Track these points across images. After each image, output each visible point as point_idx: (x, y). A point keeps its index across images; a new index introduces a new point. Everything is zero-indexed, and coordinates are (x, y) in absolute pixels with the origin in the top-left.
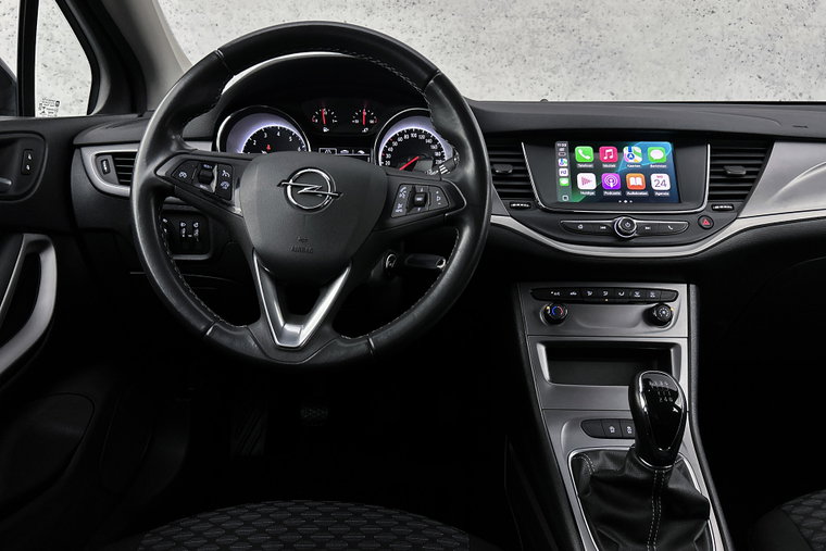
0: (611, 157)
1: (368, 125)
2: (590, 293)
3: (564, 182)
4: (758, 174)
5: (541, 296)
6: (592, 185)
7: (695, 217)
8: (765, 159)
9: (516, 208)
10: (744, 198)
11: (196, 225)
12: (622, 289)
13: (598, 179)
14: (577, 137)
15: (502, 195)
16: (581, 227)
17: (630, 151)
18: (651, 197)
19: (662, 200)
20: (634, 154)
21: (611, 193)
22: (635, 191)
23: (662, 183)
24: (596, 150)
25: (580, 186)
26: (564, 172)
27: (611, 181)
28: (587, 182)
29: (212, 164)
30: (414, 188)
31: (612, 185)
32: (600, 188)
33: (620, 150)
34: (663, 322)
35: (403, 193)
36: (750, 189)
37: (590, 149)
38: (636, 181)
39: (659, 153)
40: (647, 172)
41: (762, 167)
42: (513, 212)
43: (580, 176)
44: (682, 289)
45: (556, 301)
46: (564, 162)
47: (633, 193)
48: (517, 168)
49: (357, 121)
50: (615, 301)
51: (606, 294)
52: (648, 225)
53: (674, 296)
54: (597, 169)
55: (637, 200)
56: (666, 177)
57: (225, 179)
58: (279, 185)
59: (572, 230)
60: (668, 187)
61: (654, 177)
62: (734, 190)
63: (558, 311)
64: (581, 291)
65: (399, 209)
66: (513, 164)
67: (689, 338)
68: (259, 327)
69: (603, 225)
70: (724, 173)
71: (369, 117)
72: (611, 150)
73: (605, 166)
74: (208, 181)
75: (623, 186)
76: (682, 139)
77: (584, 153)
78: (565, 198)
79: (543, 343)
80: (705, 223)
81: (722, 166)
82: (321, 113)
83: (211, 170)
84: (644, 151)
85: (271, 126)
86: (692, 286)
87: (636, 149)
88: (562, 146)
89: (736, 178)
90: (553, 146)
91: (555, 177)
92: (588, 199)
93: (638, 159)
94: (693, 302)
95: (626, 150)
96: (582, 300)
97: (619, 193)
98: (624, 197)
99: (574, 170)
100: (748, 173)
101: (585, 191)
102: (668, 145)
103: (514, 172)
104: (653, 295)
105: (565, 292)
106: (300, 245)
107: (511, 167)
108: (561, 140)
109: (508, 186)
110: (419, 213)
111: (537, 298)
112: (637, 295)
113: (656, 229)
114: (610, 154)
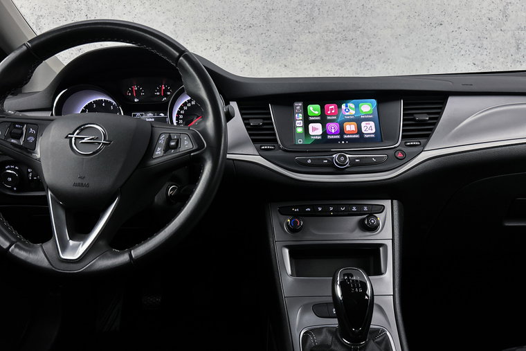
0: (333, 111)
1: (166, 96)
2: (320, 209)
3: (300, 130)
4: (438, 119)
5: (285, 212)
6: (320, 132)
7: (392, 152)
8: (442, 109)
9: (265, 149)
10: (428, 136)
12: (343, 205)
13: (324, 127)
14: (309, 98)
15: (254, 141)
16: (309, 161)
17: (347, 106)
18: (361, 139)
19: (370, 140)
20: (349, 109)
21: (332, 137)
22: (350, 134)
23: (369, 128)
24: (322, 108)
25: (311, 132)
26: (299, 123)
27: (333, 128)
28: (316, 130)
29: (22, 124)
30: (170, 136)
31: (333, 131)
32: (325, 134)
33: (340, 107)
34: (374, 228)
35: (162, 140)
36: (432, 130)
37: (318, 107)
38: (350, 127)
39: (367, 107)
40: (358, 121)
41: (440, 114)
42: (261, 152)
43: (311, 126)
44: (387, 203)
45: (295, 215)
46: (299, 117)
47: (348, 136)
48: (265, 122)
49: (158, 94)
50: (338, 214)
51: (331, 209)
52: (358, 158)
53: (382, 209)
54: (323, 120)
55: (351, 140)
56: (372, 124)
57: (32, 135)
58: (67, 137)
59: (304, 164)
60: (374, 131)
61: (363, 124)
62: (420, 130)
63: (295, 223)
64: (314, 208)
65: (159, 152)
66: (264, 119)
67: (393, 240)
68: (48, 246)
69: (325, 159)
70: (414, 119)
71: (166, 90)
72: (333, 107)
73: (328, 118)
74: (19, 137)
75: (342, 131)
76: (383, 94)
77: (314, 110)
78: (300, 141)
79: (287, 247)
80: (400, 155)
81: (412, 114)
82: (132, 89)
83: (22, 129)
84: (357, 107)
85: (97, 99)
86: (395, 202)
87: (351, 105)
88: (298, 106)
89: (423, 123)
90: (292, 106)
91: (293, 127)
92: (316, 141)
93: (353, 112)
94: (396, 213)
95: (343, 106)
96: (314, 214)
97: (339, 137)
98: (342, 139)
99: (307, 121)
100: (430, 119)
101: (313, 136)
102: (374, 101)
103: (264, 124)
104: (366, 209)
105: (302, 208)
106: (79, 181)
107: (262, 121)
108: (299, 101)
109: (260, 135)
110: (173, 154)
111: (282, 214)
112: (354, 209)
113: (364, 161)
114: (332, 109)
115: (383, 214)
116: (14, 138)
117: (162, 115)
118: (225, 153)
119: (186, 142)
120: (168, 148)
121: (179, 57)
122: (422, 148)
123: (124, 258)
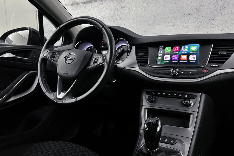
0: (177, 50)
2: (164, 94)
3: (160, 58)
6: (169, 59)
7: (201, 69)
10: (223, 63)
12: (175, 93)
13: (171, 57)
14: (167, 44)
15: (138, 62)
16: (160, 72)
17: (184, 48)
18: (188, 63)
20: (185, 49)
21: (174, 61)
22: (183, 60)
23: (193, 58)
24: (172, 48)
25: (165, 59)
26: (160, 55)
27: (175, 57)
28: (167, 58)
31: (175, 59)
32: (171, 60)
33: (180, 48)
35: (94, 59)
36: (226, 59)
37: (170, 48)
38: (184, 57)
39: (194, 48)
40: (188, 54)
42: (140, 67)
43: (165, 56)
46: (161, 52)
47: (182, 61)
50: (172, 97)
51: (169, 94)
52: (183, 72)
53: (194, 97)
54: (171, 54)
55: (183, 63)
56: (195, 56)
58: (64, 57)
59: (157, 73)
60: (195, 59)
61: (191, 56)
63: (151, 98)
64: (161, 93)
65: (92, 63)
67: (198, 112)
69: (167, 71)
70: (218, 54)
72: (177, 48)
73: (174, 53)
75: (179, 59)
77: (168, 49)
78: (159, 63)
80: (205, 71)
81: (218, 51)
84: (189, 48)
85: (91, 46)
86: (203, 94)
87: (186, 47)
88: (162, 47)
89: (222, 55)
91: (157, 57)
92: (166, 63)
93: (186, 50)
95: (183, 48)
96: (161, 96)
97: (177, 61)
98: (179, 62)
99: (164, 54)
100: (227, 54)
101: (165, 61)
102: (199, 45)
103: (144, 55)
104: (186, 96)
105: (156, 93)
106: (65, 72)
107: (144, 54)
108: (162, 45)
109: (141, 60)
112: (180, 95)
113: (186, 73)
114: (177, 49)
115: (194, 100)
116: (53, 57)
119: (100, 60)
120: (94, 62)
121: (102, 28)
122: (218, 68)
123: (73, 100)
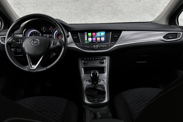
1: (52, 30)
3: (86, 39)
4: (119, 37)
5: (83, 60)
6: (91, 40)
7: (108, 45)
8: (121, 34)
9: (77, 44)
10: (116, 41)
11: (20, 49)
12: (96, 58)
13: (92, 39)
14: (88, 31)
15: (75, 42)
16: (88, 47)
18: (101, 42)
19: (103, 42)
20: (98, 34)
21: (94, 41)
23: (103, 39)
24: (92, 34)
25: (89, 40)
27: (94, 39)
28: (90, 39)
29: (19, 39)
30: (54, 42)
32: (92, 40)
33: (96, 34)
34: (103, 63)
35: (52, 43)
36: (118, 39)
37: (91, 33)
38: (98, 39)
39: (103, 34)
40: (100, 37)
41: (120, 35)
42: (76, 45)
43: (89, 38)
44: (107, 57)
45: (85, 60)
46: (86, 36)
49: (50, 29)
50: (95, 60)
51: (94, 59)
53: (105, 58)
54: (92, 37)
55: (98, 42)
56: (104, 38)
57: (22, 41)
58: (30, 42)
59: (87, 48)
60: (104, 40)
61: (102, 38)
62: (115, 39)
63: (85, 62)
64: (89, 58)
65: (52, 45)
66: (77, 36)
67: (108, 66)
68: (28, 66)
69: (92, 47)
70: (114, 37)
71: (52, 29)
73: (93, 36)
74: (18, 42)
75: (96, 40)
76: (107, 31)
77: (90, 34)
78: (86, 42)
79: (83, 68)
80: (109, 46)
81: (113, 35)
82: (43, 28)
83: (19, 40)
84: (100, 34)
85: (34, 31)
86: (109, 57)
87: (99, 33)
88: (86, 33)
89: (116, 38)
90: (84, 33)
91: (84, 39)
92: (90, 42)
93: (99, 35)
94: (109, 59)
95: (97, 33)
96: (90, 60)
97: (95, 41)
98: (96, 42)
99: (88, 37)
100: (117, 37)
102: (104, 32)
103: (77, 38)
104: (102, 58)
105: (87, 59)
106: (34, 52)
107: (76, 37)
108: (86, 32)
109: (76, 41)
110: (55, 46)
111: (82, 60)
112: (99, 59)
113: (101, 47)
114: (94, 34)
115: (105, 60)
116: (17, 42)
117: (51, 35)
118: (67, 45)
119: (58, 43)
120: (54, 44)
121: (56, 23)
122: (115, 44)
